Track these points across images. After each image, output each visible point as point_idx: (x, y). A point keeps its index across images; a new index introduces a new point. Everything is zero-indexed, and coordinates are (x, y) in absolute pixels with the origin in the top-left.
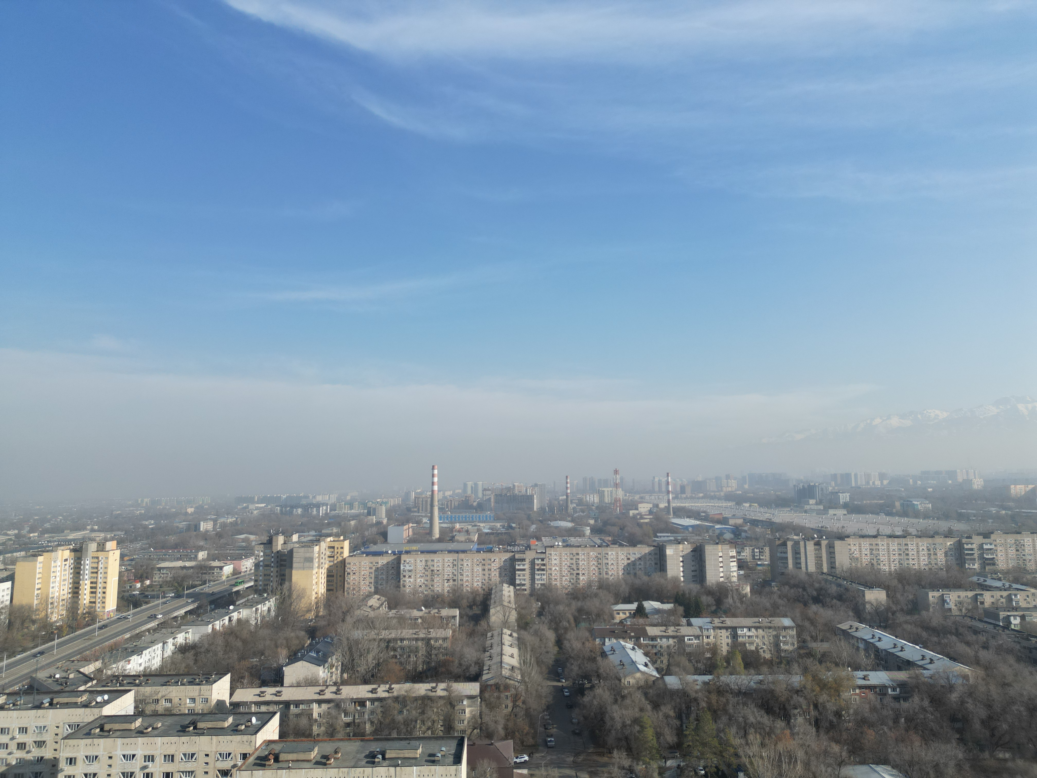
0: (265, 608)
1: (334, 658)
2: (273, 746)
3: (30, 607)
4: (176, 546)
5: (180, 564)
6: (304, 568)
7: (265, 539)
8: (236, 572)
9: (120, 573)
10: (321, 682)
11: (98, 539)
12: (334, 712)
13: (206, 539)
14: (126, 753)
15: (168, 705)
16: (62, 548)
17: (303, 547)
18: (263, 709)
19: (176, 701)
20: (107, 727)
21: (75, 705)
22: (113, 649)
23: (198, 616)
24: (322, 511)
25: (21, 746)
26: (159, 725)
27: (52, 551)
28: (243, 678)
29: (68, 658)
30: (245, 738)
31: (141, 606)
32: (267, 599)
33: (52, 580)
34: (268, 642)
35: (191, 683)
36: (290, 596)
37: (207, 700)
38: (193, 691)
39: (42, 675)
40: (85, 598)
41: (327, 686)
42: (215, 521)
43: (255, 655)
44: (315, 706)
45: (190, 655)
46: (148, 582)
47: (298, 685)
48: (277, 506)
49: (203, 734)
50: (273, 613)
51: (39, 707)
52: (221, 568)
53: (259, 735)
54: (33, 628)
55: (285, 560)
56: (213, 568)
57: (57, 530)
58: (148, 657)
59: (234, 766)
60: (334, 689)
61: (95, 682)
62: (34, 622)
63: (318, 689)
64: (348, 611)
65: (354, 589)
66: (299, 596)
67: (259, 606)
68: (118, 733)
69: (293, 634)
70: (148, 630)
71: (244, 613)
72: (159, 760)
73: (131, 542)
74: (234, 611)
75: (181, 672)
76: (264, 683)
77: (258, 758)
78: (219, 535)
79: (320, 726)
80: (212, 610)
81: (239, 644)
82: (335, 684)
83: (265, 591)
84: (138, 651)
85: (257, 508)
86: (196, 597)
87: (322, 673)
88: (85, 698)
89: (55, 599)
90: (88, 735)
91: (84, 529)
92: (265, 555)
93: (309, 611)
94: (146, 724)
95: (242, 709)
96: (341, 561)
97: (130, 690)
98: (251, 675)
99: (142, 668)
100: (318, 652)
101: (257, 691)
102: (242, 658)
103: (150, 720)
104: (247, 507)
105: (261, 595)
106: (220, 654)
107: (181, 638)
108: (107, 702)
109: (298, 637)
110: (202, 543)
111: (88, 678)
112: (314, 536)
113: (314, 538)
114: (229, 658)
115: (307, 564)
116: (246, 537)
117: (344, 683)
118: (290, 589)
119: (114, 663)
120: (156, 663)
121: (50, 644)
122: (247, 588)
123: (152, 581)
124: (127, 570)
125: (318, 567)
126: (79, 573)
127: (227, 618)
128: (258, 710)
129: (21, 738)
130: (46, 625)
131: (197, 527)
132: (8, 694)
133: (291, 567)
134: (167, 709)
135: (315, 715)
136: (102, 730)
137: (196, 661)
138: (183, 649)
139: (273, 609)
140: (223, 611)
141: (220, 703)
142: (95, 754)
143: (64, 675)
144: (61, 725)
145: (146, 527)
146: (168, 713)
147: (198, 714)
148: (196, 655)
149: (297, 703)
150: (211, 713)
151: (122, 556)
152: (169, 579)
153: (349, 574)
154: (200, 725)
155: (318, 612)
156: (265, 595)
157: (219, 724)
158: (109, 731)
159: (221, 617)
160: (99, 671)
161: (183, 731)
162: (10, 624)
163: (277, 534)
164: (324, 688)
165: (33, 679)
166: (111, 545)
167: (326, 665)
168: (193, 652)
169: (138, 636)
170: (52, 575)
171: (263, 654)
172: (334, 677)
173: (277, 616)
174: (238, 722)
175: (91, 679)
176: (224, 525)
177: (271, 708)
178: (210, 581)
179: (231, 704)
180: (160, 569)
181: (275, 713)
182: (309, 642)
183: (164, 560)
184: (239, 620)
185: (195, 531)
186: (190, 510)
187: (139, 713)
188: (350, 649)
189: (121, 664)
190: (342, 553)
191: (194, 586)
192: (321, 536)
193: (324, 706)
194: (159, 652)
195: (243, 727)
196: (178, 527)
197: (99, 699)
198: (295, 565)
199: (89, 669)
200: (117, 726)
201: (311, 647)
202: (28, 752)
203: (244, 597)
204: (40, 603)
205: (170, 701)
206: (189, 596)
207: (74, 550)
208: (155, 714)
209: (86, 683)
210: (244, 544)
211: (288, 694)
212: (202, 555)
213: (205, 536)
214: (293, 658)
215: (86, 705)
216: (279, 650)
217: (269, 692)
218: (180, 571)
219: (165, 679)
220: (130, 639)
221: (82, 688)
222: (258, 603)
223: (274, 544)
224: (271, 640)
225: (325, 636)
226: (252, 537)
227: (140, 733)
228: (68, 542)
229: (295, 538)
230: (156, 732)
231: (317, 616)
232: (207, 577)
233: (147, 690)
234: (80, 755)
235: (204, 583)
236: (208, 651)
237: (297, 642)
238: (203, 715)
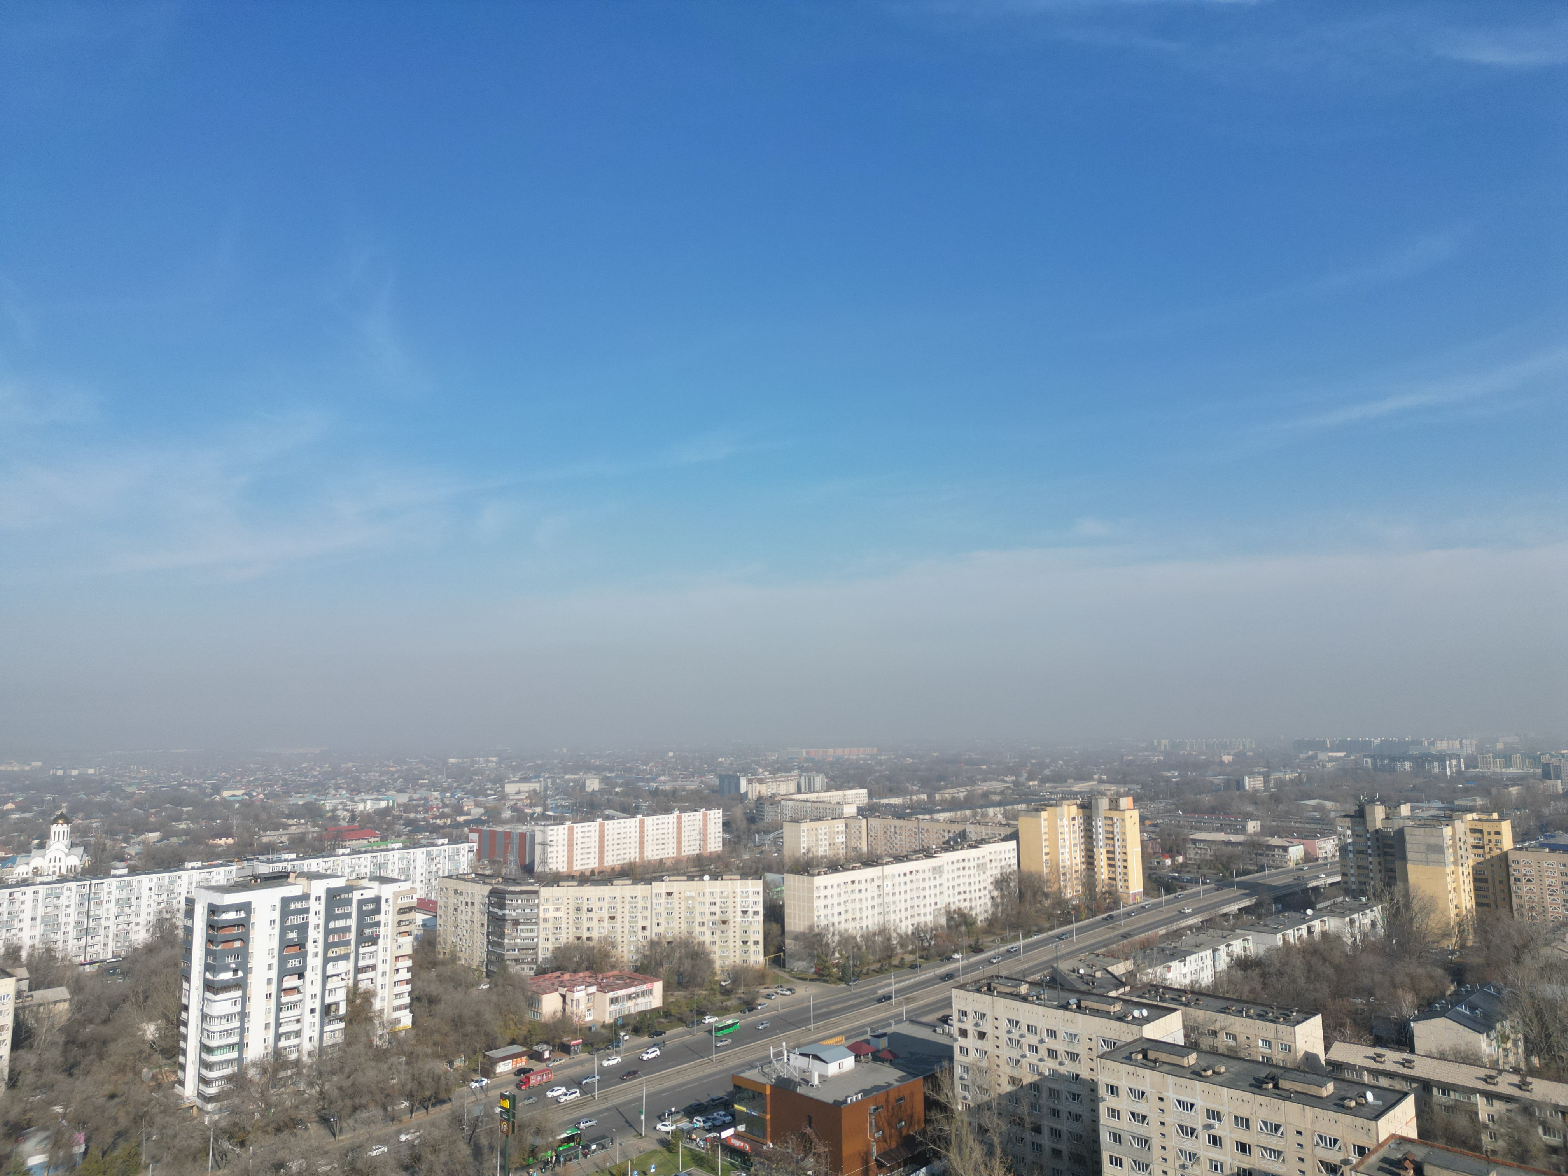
0: (1367, 921)
1: (1507, 1024)
2: (1409, 1147)
3: (1040, 876)
4: (1213, 810)
5: (1221, 836)
6: (1428, 863)
7: (1352, 809)
8: (1309, 858)
9: (1142, 842)
10: (1485, 1060)
11: (1109, 793)
12: (1520, 1120)
13: (1256, 803)
14: (1182, 1098)
15: (1231, 1043)
16: (1067, 802)
17: (1421, 826)
18: (1384, 1082)
19: (1242, 1038)
20: (1152, 1055)
21: (1106, 1015)
22: (1146, 946)
23: (1259, 917)
24: (1450, 767)
25: (1052, 1053)
26: (1223, 1070)
27: (1056, 806)
28: (1343, 1025)
29: (1091, 949)
30: (1359, 1121)
31: (1175, 892)
32: (1366, 906)
33: (1061, 843)
34: (1378, 977)
35: (1262, 1017)
36: (1408, 906)
37: (1289, 1049)
38: (1266, 1029)
39: (1064, 966)
40: (1103, 872)
41: (1500, 1072)
42: (1266, 776)
43: (1359, 992)
44: (1480, 1101)
45: (1255, 973)
46: (1180, 859)
47: (1442, 1057)
48: (1365, 756)
49: (1289, 1099)
50: (1381, 931)
51: (1065, 1007)
52: (1285, 849)
53: (1382, 1122)
54: (1047, 903)
55: (1391, 846)
56: (1272, 848)
57: (1059, 778)
58: (1194, 967)
59: (1346, 1162)
60: (1516, 1079)
61: (1128, 988)
62: (1047, 895)
63: (1483, 1072)
64: (1525, 946)
65: (1532, 909)
66: (1423, 908)
67: (1356, 916)
68: (1167, 1068)
69: (1420, 971)
70: (1190, 928)
71: (1332, 924)
72: (1228, 1121)
73: (1152, 799)
74: (1314, 918)
75: (1244, 998)
76: (1379, 1041)
77: (1385, 1160)
78: (1276, 799)
79: (1494, 1136)
80: (1279, 912)
81: (1330, 971)
82: (1516, 1070)
83: (1363, 893)
84: (1180, 955)
85: (1331, 759)
86: (1252, 889)
87: (1485, 1046)
88: (1117, 1008)
89: (1067, 870)
90: (1128, 1059)
91: (1091, 779)
92: (1354, 834)
93: (1446, 935)
94: (1204, 1064)
95: (1347, 1075)
96: (1499, 857)
97: (1175, 1010)
98: (1355, 1022)
99: (1187, 981)
100: (1473, 1009)
101: (1371, 1051)
102: (1337, 994)
103: (1210, 1059)
104: (1314, 757)
105: (1356, 898)
106: (1301, 982)
107: (1237, 947)
108: (1147, 1020)
109: (1431, 977)
110: (1250, 809)
111: (1119, 983)
112: (1440, 809)
113: (1441, 813)
114: (1316, 990)
115: (1433, 856)
116: (1319, 804)
117: (1533, 1072)
118: (1406, 894)
119: (1150, 966)
120: (1207, 978)
121: (1068, 927)
122: (1331, 885)
123: (1185, 858)
124: (1151, 839)
125: (1455, 863)
126: (1091, 837)
127: (1304, 927)
128: (1373, 1082)
129: (1051, 1043)
130: (1060, 902)
131: (1240, 785)
132: (1030, 983)
133: (1404, 858)
134: (1230, 1049)
135: (1483, 1116)
136: (1145, 1057)
137: (1265, 986)
138: (1243, 964)
139: (1380, 923)
140: (1298, 915)
141: (1310, 1058)
142: (1142, 1089)
143: (1089, 971)
144: (1094, 1037)
145: (1168, 780)
146: (1232, 1055)
147: (1277, 1066)
148: (1263, 975)
149: (1446, 1088)
150: (1296, 1069)
151: (1142, 819)
152: (1208, 857)
153: (1517, 880)
154: (1284, 1084)
155: (1463, 940)
156: (1364, 899)
157: (1313, 1090)
158: (1155, 1061)
159: (1294, 924)
160: (1131, 974)
161: (1258, 1085)
162: (1021, 895)
163: (1372, 801)
164: (1494, 1073)
165: (1055, 970)
166: (1126, 802)
167: (1493, 1035)
168: (1257, 971)
169: (1177, 934)
170: (1060, 836)
171: (1371, 994)
172: (1511, 1058)
173: (1389, 936)
174: (1343, 1093)
175: (1123, 984)
176: (1280, 783)
177: (1399, 1085)
178: (1269, 867)
179: (1329, 1062)
180: (1194, 841)
181: (1405, 1095)
182: (1453, 988)
183: (1199, 829)
184: (1324, 934)
185: (1238, 789)
186: (1227, 759)
187: (1192, 1046)
188: (1539, 1014)
189: (1159, 970)
190: (1499, 842)
191: (1246, 873)
192: (1453, 810)
193: (1499, 1106)
194: (1209, 962)
195: (1353, 1104)
196: (1212, 783)
197: (1136, 1013)
198: (1410, 856)
199: (1120, 969)
200: (1164, 1057)
201: (1458, 998)
202: (1061, 1064)
203: (1327, 898)
204: (1051, 872)
205: (1234, 1037)
206: (1241, 885)
207: (1082, 806)
208: (1214, 1052)
209: (1117, 988)
210: (1317, 815)
211: (1423, 1068)
212: (1252, 826)
213: (1254, 798)
214: (1427, 1010)
215: (1121, 1019)
216: (1400, 992)
217: (1392, 1059)
218: (1224, 848)
219: (1224, 1004)
220: (1167, 936)
221: (1113, 994)
222: (1353, 911)
223: (1368, 818)
224: (1384, 973)
225: (1484, 983)
226: (1329, 805)
227: (1197, 1074)
228: (1074, 795)
229: (1405, 810)
230: (1218, 1079)
231: (1463, 947)
232: (1264, 861)
233: (1200, 1015)
234: (1123, 1085)
235: (1261, 869)
236: (1281, 974)
237: (1431, 984)
238: (1285, 1069)
